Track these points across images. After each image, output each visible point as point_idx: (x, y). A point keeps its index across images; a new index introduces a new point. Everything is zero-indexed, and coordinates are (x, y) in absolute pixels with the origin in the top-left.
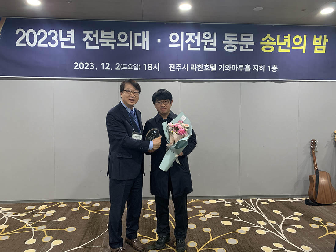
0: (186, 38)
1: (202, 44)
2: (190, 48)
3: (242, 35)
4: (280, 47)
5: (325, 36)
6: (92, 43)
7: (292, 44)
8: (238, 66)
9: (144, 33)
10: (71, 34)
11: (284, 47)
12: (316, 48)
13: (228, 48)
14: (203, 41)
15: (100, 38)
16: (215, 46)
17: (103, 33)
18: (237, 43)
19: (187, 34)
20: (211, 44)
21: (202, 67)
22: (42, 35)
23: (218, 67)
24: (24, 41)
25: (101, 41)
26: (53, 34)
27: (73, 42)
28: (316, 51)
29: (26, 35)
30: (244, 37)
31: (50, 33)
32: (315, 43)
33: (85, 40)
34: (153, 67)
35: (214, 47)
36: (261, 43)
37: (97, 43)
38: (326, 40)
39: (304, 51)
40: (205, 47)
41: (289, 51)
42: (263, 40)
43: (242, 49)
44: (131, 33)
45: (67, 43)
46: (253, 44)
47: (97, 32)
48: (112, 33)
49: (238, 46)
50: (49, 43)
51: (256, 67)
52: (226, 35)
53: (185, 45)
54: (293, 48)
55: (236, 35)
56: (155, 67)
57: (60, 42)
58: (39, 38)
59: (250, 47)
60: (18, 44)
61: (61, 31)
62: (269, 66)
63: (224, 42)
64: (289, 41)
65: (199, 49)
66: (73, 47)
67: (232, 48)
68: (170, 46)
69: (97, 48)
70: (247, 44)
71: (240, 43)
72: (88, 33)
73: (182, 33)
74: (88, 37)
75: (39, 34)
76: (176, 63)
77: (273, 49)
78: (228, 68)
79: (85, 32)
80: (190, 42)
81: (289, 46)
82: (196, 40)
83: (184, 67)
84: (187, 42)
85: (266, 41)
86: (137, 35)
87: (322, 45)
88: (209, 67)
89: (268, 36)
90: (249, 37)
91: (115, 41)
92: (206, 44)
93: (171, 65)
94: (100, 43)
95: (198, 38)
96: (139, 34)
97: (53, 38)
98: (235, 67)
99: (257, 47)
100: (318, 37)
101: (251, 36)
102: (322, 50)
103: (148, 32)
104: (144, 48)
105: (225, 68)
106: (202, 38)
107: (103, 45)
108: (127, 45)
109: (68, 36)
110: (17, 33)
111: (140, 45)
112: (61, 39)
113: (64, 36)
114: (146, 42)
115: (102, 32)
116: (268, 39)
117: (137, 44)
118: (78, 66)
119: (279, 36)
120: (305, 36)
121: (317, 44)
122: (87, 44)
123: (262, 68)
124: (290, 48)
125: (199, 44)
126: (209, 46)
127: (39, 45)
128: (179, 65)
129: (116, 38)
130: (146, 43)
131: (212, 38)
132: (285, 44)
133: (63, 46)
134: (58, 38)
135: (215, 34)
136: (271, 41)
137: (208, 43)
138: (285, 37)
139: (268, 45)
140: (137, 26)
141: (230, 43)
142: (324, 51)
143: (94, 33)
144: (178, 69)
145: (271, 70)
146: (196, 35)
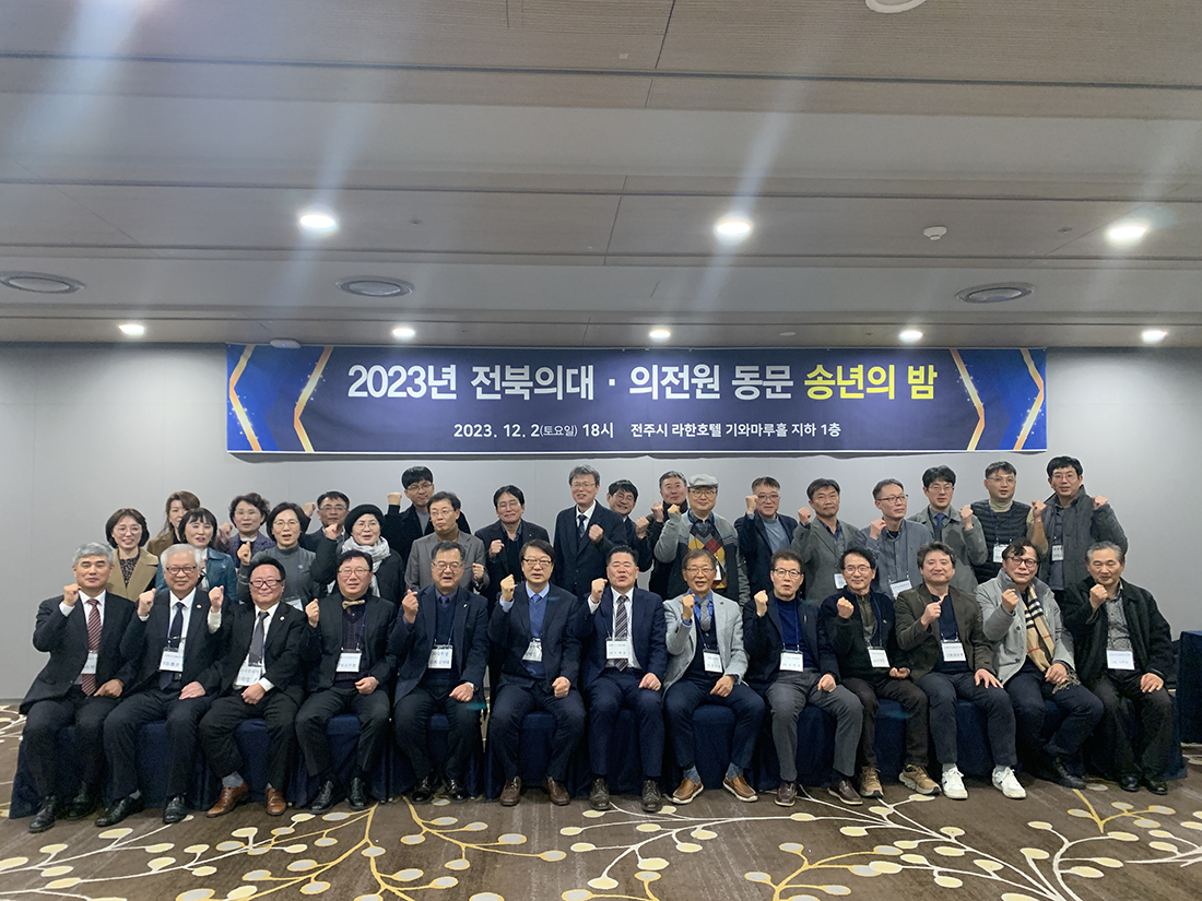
0: (662, 376)
1: (693, 387)
2: (669, 395)
3: (769, 369)
4: (843, 390)
5: (931, 367)
6: (489, 389)
7: (867, 384)
8: (763, 426)
9: (583, 368)
10: (450, 373)
11: (850, 389)
12: (914, 389)
13: (743, 393)
14: (694, 381)
15: (503, 378)
16: (717, 389)
17: (508, 369)
18: (759, 383)
19: (664, 369)
20: (709, 386)
21: (695, 428)
22: (398, 375)
23: (724, 429)
24: (364, 388)
25: (504, 384)
26: (417, 374)
27: (453, 388)
28: (915, 396)
29: (367, 376)
30: (773, 372)
31: (411, 372)
32: (911, 380)
33: (474, 383)
34: (600, 430)
35: (717, 392)
36: (807, 383)
37: (497, 388)
38: (933, 375)
39: (892, 396)
40: (698, 392)
41: (861, 396)
42: (810, 376)
43: (769, 395)
44: (560, 368)
45: (441, 390)
46: (791, 383)
47: (498, 368)
48: (526, 370)
49: (762, 389)
50: (410, 390)
51: (799, 428)
52: (738, 369)
53: (662, 390)
54: (869, 390)
55: (756, 368)
56: (605, 429)
57: (429, 389)
58: (392, 381)
59: (785, 390)
60: (352, 393)
61: (431, 368)
62: (824, 426)
63: (734, 383)
64: (860, 377)
65: (687, 396)
66: (454, 396)
67: (751, 393)
68: (632, 391)
69: (498, 397)
70: (779, 386)
71: (766, 384)
72: (481, 370)
73: (655, 367)
74: (481, 378)
75: (391, 373)
76: (644, 422)
77: (830, 393)
78: (744, 430)
79: (475, 369)
80: (670, 384)
81: (861, 387)
82: (682, 380)
83: (660, 430)
84: (664, 383)
85: (815, 378)
86: (570, 372)
87: (926, 383)
88: (708, 428)
89: (820, 369)
90: (783, 372)
91: (531, 384)
92: (700, 386)
93: (635, 426)
94: (503, 389)
95: (685, 375)
97: (417, 381)
98: (757, 429)
99: (799, 389)
100: (916, 369)
101: (787, 369)
102: (927, 392)
103: (591, 367)
104: (583, 396)
105: (738, 431)
106: (692, 375)
107: (507, 392)
108: (553, 390)
109: (444, 376)
110: (351, 373)
111: (577, 390)
112: (431, 382)
113: (438, 376)
114: (587, 385)
115: (508, 367)
116: (820, 375)
117: (570, 390)
118: (462, 430)
119: (840, 368)
120: (892, 367)
121: (916, 381)
122: (479, 390)
123: (810, 429)
124: (864, 391)
125: (686, 387)
126: (705, 390)
127: (392, 394)
128: (649, 426)
129: (532, 378)
130: (587, 387)
131: (711, 375)
132: (853, 383)
133: (435, 395)
134: (426, 381)
135: (716, 368)
136: (825, 378)
137: (705, 385)
138: (852, 370)
139: (820, 385)
140: (571, 356)
141: (746, 383)
142: (930, 396)
143: (493, 371)
144: (649, 432)
145: (828, 433)
146: (681, 370)
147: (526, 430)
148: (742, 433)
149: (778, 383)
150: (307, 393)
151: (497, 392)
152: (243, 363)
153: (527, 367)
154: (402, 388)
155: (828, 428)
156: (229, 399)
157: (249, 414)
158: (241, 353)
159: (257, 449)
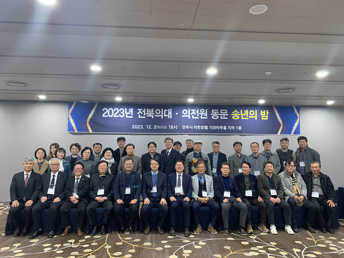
0: (191, 112)
1: (200, 115)
2: (193, 117)
3: (221, 110)
4: (242, 117)
5: (267, 111)
6: (142, 115)
7: (249, 115)
8: (219, 127)
9: (169, 110)
10: (131, 110)
11: (244, 117)
12: (262, 117)
13: (214, 117)
14: (200, 113)
15: (146, 112)
16: (207, 116)
18: (219, 114)
19: (192, 110)
20: (204, 115)
21: (200, 127)
22: (116, 111)
23: (208, 127)
24: (107, 114)
25: (146, 114)
26: (122, 111)
27: (132, 114)
28: (263, 119)
29: (108, 111)
30: (222, 111)
31: (120, 110)
32: (262, 114)
33: (138, 113)
34: (173, 127)
36: (232, 114)
37: (145, 115)
38: (268, 113)
39: (256, 119)
40: (201, 117)
41: (247, 118)
42: (233, 113)
43: (221, 118)
44: (162, 109)
45: (129, 115)
46: (228, 115)
47: (145, 109)
48: (153, 110)
49: (219, 116)
50: (120, 115)
51: (230, 127)
52: (213, 110)
53: (191, 116)
54: (250, 117)
55: (218, 110)
57: (125, 115)
59: (226, 117)
60: (103, 116)
61: (126, 109)
63: (212, 114)
64: (247, 113)
65: (198, 118)
66: (132, 117)
67: (216, 117)
68: (183, 116)
69: (145, 117)
71: (220, 115)
72: (140, 110)
73: (189, 110)
74: (140, 112)
75: (115, 110)
76: (186, 125)
77: (238, 118)
79: (138, 109)
80: (193, 114)
81: (247, 116)
82: (197, 113)
83: (190, 127)
84: (192, 114)
85: (234, 113)
86: (165, 111)
87: (266, 115)
88: (204, 127)
89: (236, 111)
90: (225, 111)
91: (154, 114)
92: (202, 115)
93: (183, 126)
94: (146, 115)
95: (198, 112)
96: (167, 110)
97: (122, 113)
98: (218, 127)
99: (230, 116)
100: (263, 111)
101: (226, 111)
102: (266, 118)
103: (171, 109)
104: (169, 117)
105: (213, 128)
106: (199, 112)
107: (147, 116)
108: (160, 116)
109: (129, 111)
110: (103, 110)
111: (167, 116)
112: (126, 113)
113: (128, 111)
114: (170, 114)
115: (148, 109)
116: (236, 112)
117: (165, 115)
118: (134, 127)
119: (241, 111)
120: (256, 111)
121: (263, 115)
122: (139, 115)
123: (233, 127)
124: (248, 117)
125: (198, 115)
126: (203, 116)
127: (115, 116)
128: (187, 126)
129: (154, 112)
131: (205, 112)
132: (245, 115)
133: (127, 117)
134: (124, 113)
135: (206, 110)
136: (237, 113)
138: (245, 111)
139: (236, 115)
140: (165, 106)
141: (215, 114)
142: (267, 119)
143: (143, 110)
144: (187, 128)
145: (238, 129)
146: (197, 111)
147: (153, 127)
148: (214, 128)
149: (224, 115)
150: (91, 116)
151: (144, 116)
152: (73, 107)
153: (153, 109)
154: (117, 115)
155: (238, 127)
156: (68, 117)
157: (74, 121)
158: (72, 104)
159: (76, 131)
